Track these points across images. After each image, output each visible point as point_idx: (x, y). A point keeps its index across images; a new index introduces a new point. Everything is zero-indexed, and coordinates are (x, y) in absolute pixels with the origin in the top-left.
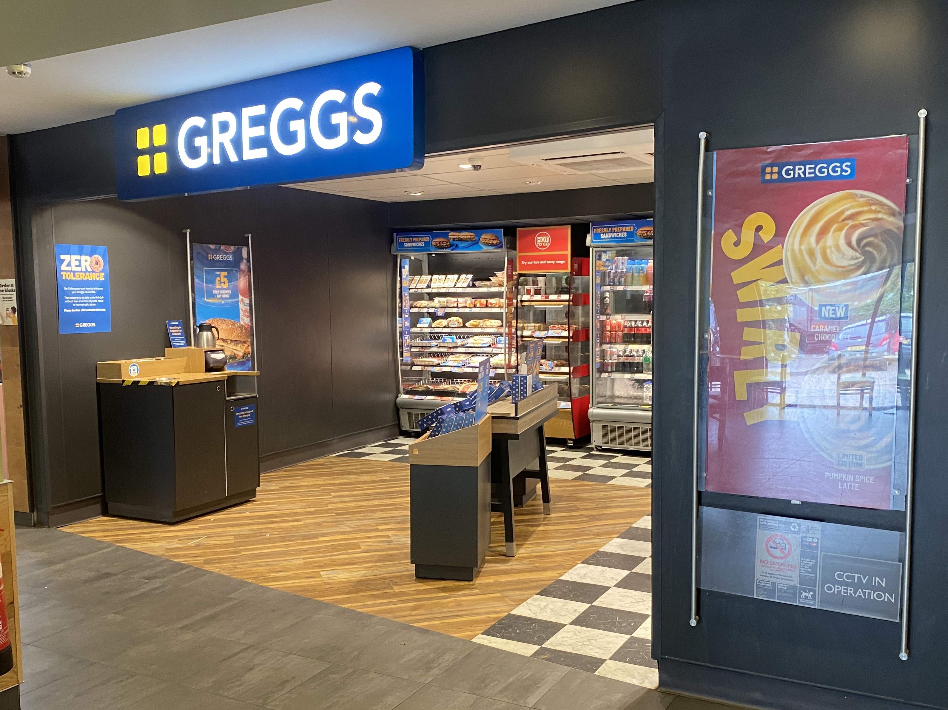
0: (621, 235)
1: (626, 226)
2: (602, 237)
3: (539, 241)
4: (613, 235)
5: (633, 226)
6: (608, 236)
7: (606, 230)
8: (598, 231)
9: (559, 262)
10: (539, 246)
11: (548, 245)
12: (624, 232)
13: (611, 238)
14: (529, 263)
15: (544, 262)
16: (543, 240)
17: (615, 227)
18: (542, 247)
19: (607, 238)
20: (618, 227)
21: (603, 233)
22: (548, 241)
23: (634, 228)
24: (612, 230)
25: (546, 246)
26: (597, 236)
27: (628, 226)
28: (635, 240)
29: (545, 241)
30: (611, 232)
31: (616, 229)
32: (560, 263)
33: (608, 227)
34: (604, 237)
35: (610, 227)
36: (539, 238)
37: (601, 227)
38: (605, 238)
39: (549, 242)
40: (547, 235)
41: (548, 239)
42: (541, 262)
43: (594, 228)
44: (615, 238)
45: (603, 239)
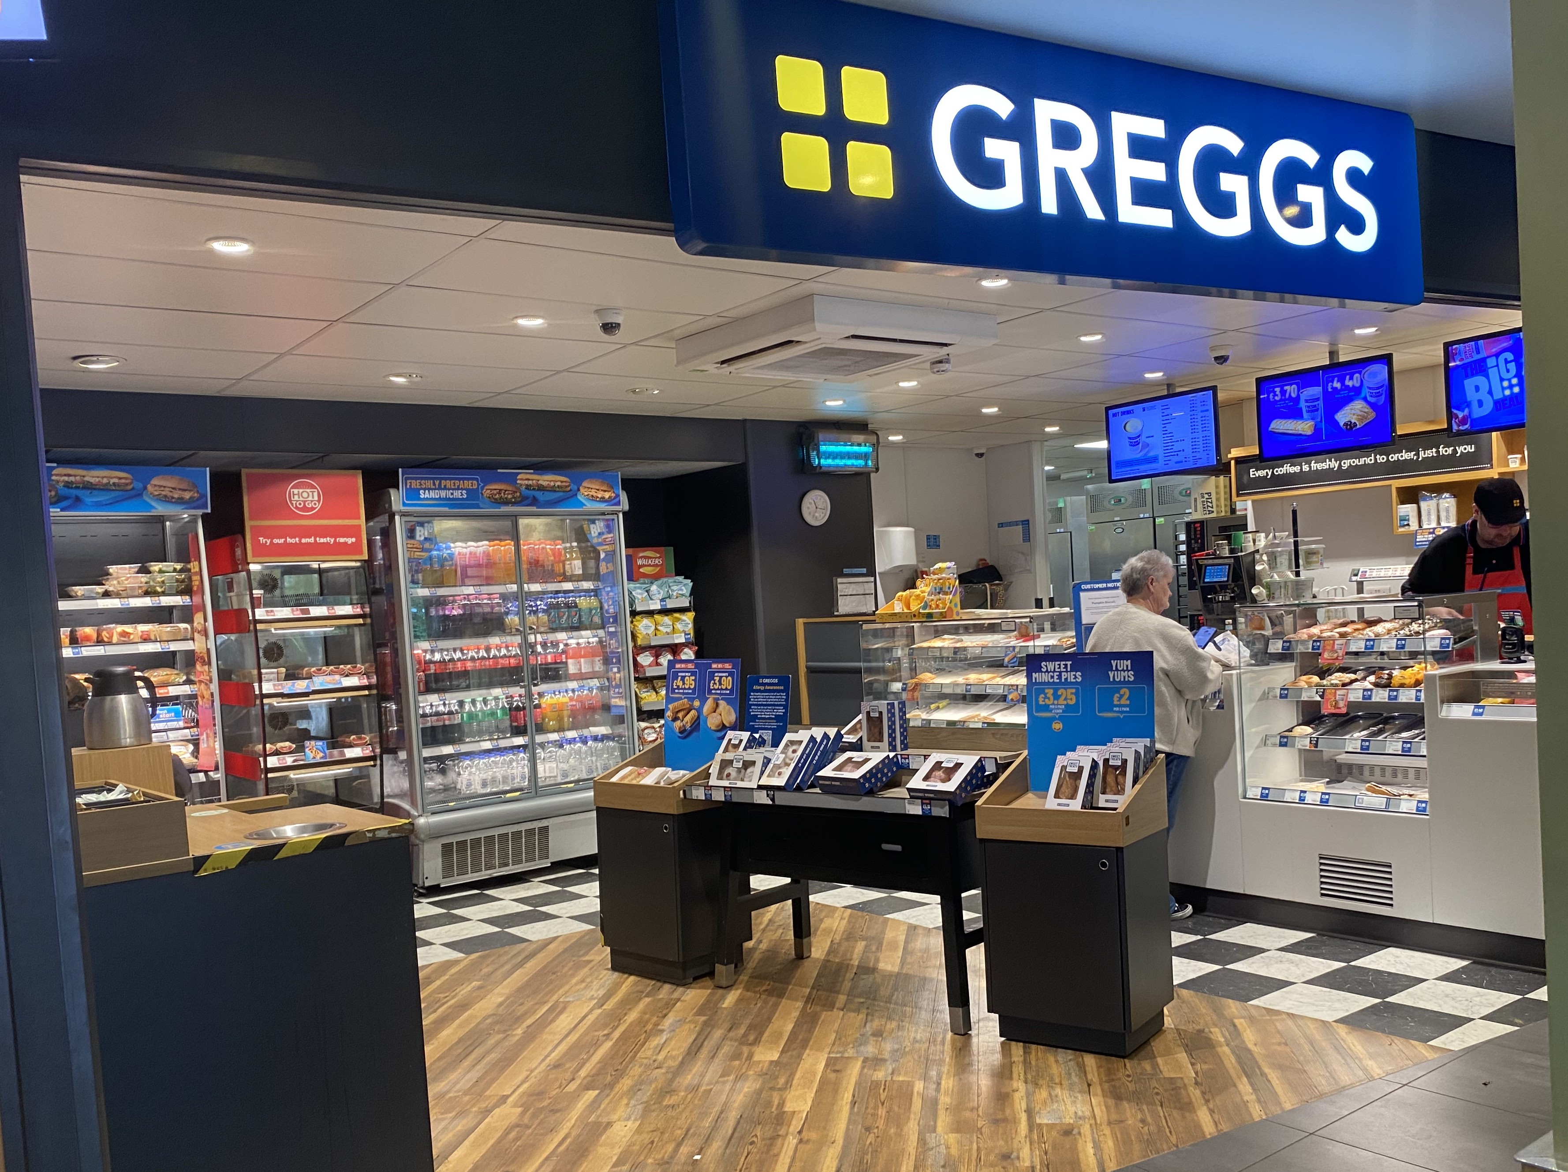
0: (457, 494)
1: (463, 479)
2: (422, 496)
3: (296, 498)
4: (443, 494)
5: (477, 480)
6: (433, 494)
7: (429, 484)
8: (415, 484)
9: (342, 540)
10: (297, 508)
11: (318, 506)
12: (462, 489)
13: (440, 499)
14: (276, 541)
15: (312, 540)
16: (305, 495)
17: (446, 479)
18: (305, 509)
19: (432, 499)
20: (451, 479)
21: (425, 489)
22: (316, 498)
23: (478, 485)
24: (440, 484)
25: (313, 509)
26: (412, 494)
27: (468, 479)
28: (481, 505)
29: (310, 498)
30: (440, 488)
31: (448, 483)
32: (346, 543)
33: (433, 479)
34: (427, 495)
35: (437, 479)
36: (296, 491)
37: (422, 479)
38: (427, 499)
39: (319, 501)
40: (314, 487)
41: (316, 494)
42: (304, 541)
43: (407, 479)
44: (446, 499)
45: (424, 499)
